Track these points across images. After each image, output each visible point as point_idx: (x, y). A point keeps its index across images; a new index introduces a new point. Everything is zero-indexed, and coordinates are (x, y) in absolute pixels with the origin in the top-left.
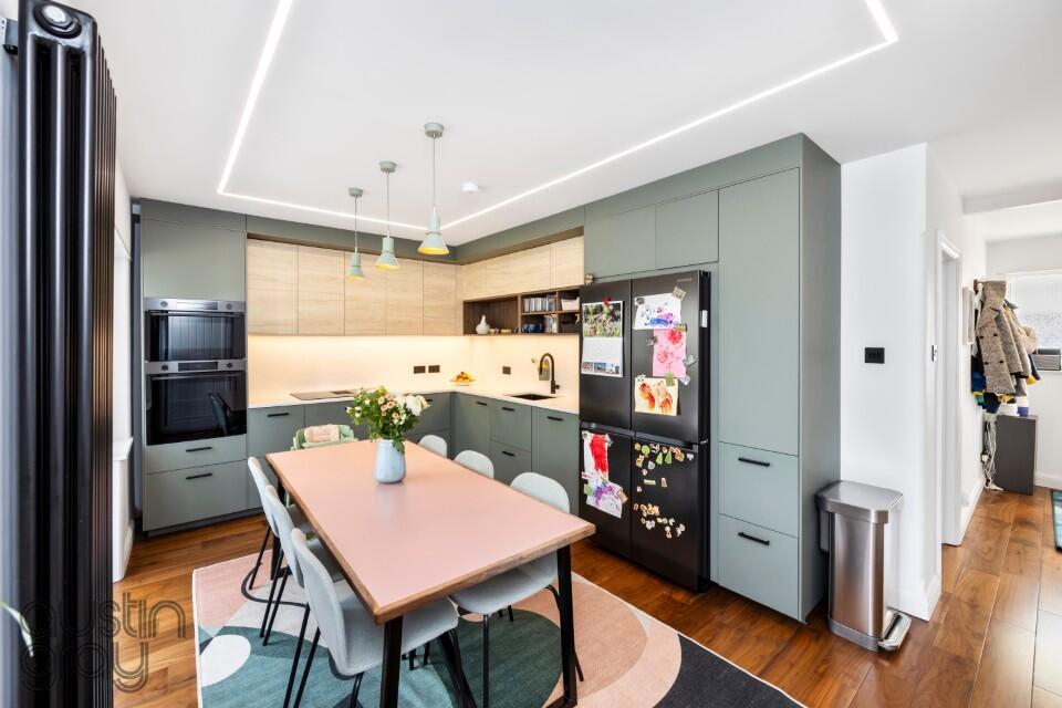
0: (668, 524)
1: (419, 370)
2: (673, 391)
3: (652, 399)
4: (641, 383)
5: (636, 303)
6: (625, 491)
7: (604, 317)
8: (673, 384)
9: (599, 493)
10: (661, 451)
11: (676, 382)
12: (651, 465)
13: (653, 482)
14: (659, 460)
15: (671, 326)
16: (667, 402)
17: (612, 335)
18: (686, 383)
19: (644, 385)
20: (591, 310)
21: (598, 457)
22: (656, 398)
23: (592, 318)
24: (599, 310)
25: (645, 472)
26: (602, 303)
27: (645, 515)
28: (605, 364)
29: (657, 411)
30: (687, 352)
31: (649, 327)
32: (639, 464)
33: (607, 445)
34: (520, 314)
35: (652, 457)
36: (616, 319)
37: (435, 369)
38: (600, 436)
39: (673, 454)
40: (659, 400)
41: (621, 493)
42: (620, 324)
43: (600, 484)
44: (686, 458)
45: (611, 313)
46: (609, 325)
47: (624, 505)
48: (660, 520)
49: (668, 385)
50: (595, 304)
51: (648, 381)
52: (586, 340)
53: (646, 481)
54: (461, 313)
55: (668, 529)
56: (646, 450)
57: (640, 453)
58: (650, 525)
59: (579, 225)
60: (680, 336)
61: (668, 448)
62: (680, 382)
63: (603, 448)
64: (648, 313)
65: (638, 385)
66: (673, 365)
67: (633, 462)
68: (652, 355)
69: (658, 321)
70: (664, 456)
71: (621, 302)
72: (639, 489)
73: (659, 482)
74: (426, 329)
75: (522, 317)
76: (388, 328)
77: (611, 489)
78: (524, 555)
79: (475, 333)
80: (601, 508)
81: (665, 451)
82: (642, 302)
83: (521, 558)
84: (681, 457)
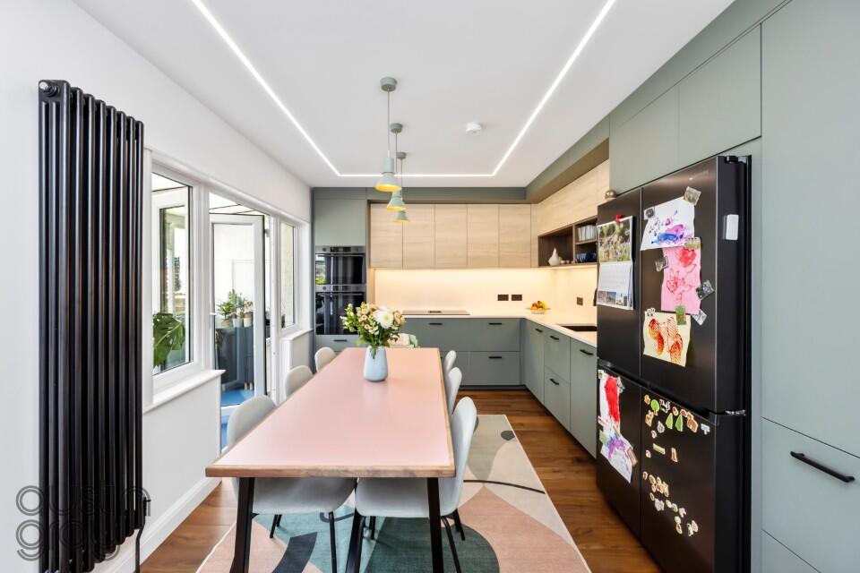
0: (678, 514)
1: (503, 298)
2: (685, 332)
3: (661, 340)
4: (651, 318)
5: (646, 217)
6: (635, 451)
7: (615, 238)
8: (685, 323)
9: (612, 444)
10: (671, 411)
11: (688, 319)
12: (660, 426)
13: (662, 450)
14: (670, 422)
15: (682, 243)
16: (677, 345)
17: (622, 259)
18: (701, 322)
19: (653, 321)
20: (605, 231)
21: (611, 402)
22: (665, 339)
23: (606, 240)
24: (611, 230)
25: (654, 435)
26: (614, 222)
27: (654, 491)
28: (615, 293)
29: (665, 356)
30: (703, 277)
31: (656, 246)
32: (649, 422)
33: (619, 391)
34: (574, 244)
35: (662, 416)
36: (625, 239)
37: (517, 298)
38: (615, 379)
39: (685, 420)
40: (669, 342)
41: (630, 452)
42: (629, 244)
43: (613, 435)
44: (699, 428)
45: (622, 233)
46: (620, 247)
47: (634, 468)
48: (670, 504)
49: (679, 323)
50: (608, 224)
51: (658, 317)
52: (601, 266)
53: (656, 447)
54: (536, 247)
55: (678, 520)
56: (655, 405)
57: (649, 408)
58: (659, 505)
59: (605, 139)
60: (694, 254)
61: (679, 410)
62: (693, 320)
63: (616, 394)
64: (656, 227)
65: (647, 320)
66: (685, 294)
67: (643, 418)
68: (662, 282)
69: (666, 237)
70: (675, 418)
71: (630, 218)
72: (648, 454)
73: (669, 452)
74: (501, 262)
75: (577, 246)
76: (469, 263)
77: (622, 444)
78: (350, 469)
79: (548, 265)
80: (613, 463)
81: (676, 412)
82: (651, 214)
83: (346, 471)
84: (693, 427)
